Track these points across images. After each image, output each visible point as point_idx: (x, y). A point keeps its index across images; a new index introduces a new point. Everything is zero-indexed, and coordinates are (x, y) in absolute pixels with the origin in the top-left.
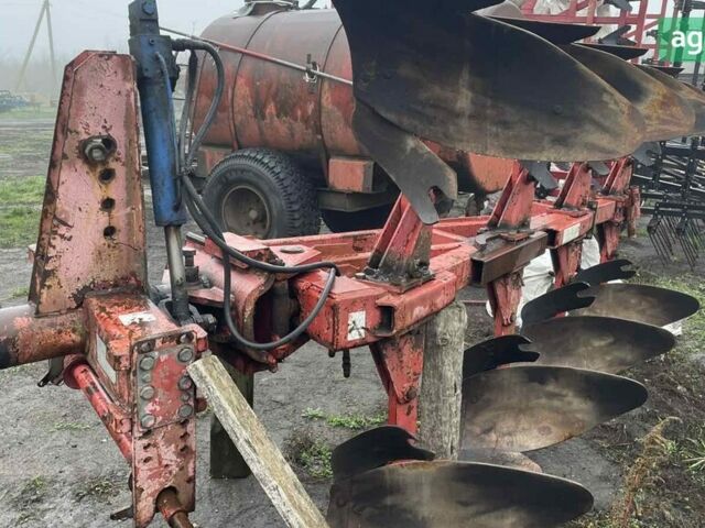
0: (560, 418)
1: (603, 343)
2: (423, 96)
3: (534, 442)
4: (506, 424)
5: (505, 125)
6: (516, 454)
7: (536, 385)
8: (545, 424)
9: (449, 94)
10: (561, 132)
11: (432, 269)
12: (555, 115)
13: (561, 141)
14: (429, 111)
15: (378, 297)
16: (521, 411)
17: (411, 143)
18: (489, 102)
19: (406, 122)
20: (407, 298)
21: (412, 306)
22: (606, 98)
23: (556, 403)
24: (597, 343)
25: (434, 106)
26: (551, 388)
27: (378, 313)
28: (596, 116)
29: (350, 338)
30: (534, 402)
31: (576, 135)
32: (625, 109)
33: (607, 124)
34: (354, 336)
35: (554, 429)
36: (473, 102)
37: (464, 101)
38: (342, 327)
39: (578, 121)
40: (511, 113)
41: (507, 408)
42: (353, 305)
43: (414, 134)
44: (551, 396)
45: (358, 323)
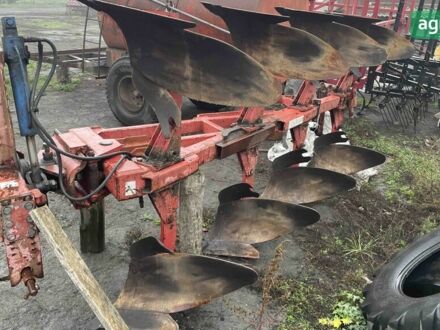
0: (274, 226)
1: (316, 182)
2: (167, 68)
3: (258, 238)
4: (245, 229)
5: (210, 85)
6: (248, 245)
7: (261, 209)
8: (266, 229)
9: (180, 67)
10: (239, 91)
11: (182, 155)
12: (235, 81)
13: (239, 96)
14: (171, 76)
15: (143, 174)
16: (253, 222)
17: (162, 92)
18: (201, 73)
19: (159, 81)
20: (160, 174)
21: (164, 177)
22: (262, 73)
23: (272, 219)
24: (313, 182)
25: (172, 73)
26: (269, 211)
27: (143, 181)
28: (257, 84)
29: (127, 194)
30: (260, 218)
31: (246, 93)
32: (272, 80)
33: (262, 87)
34: (129, 194)
35: (270, 232)
36: (193, 73)
37: (188, 72)
38: (121, 189)
39: (247, 85)
40: (213, 80)
41: (245, 220)
42: (128, 178)
43: (163, 87)
44: (270, 215)
45: (131, 187)
